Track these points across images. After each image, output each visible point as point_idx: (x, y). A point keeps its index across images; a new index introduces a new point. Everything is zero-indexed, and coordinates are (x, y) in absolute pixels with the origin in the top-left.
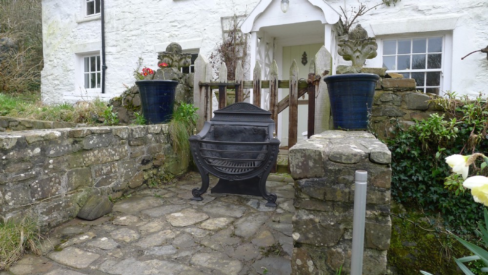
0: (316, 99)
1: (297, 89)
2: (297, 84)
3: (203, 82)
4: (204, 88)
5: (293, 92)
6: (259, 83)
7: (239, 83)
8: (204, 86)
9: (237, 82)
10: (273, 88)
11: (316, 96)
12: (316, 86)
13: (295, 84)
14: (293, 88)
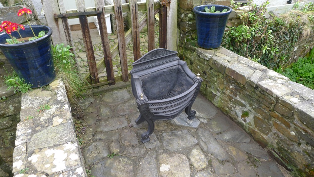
0: (167, 18)
1: (153, 10)
2: (153, 7)
3: (58, 13)
4: (60, 21)
5: (151, 14)
6: (120, 9)
7: (101, 10)
8: (60, 18)
9: (98, 10)
10: (134, 12)
11: (168, 15)
12: (168, 8)
13: (152, 7)
14: (151, 11)
